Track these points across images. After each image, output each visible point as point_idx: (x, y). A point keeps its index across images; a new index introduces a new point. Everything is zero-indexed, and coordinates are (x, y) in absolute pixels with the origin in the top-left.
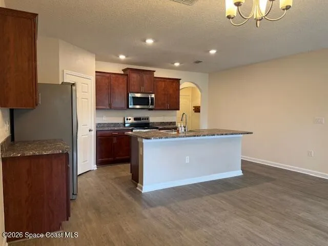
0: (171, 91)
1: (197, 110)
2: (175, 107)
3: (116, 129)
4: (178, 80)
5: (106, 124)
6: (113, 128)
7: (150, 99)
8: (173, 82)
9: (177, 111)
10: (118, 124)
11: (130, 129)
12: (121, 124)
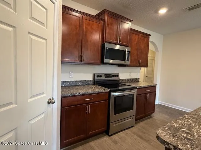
4: (148, 36)
5: (72, 81)
7: (127, 52)
8: (144, 37)
10: (87, 81)
11: (108, 91)
12: (91, 81)
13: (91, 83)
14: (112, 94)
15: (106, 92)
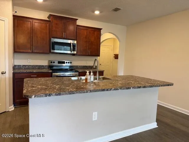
0: (92, 39)
1: (116, 57)
2: (96, 53)
3: (35, 71)
4: (99, 30)
6: (31, 71)
7: (72, 45)
8: (95, 31)
9: (98, 57)
11: (50, 71)
12: (46, 66)
13: (47, 67)
14: (54, 74)
15: (48, 72)
